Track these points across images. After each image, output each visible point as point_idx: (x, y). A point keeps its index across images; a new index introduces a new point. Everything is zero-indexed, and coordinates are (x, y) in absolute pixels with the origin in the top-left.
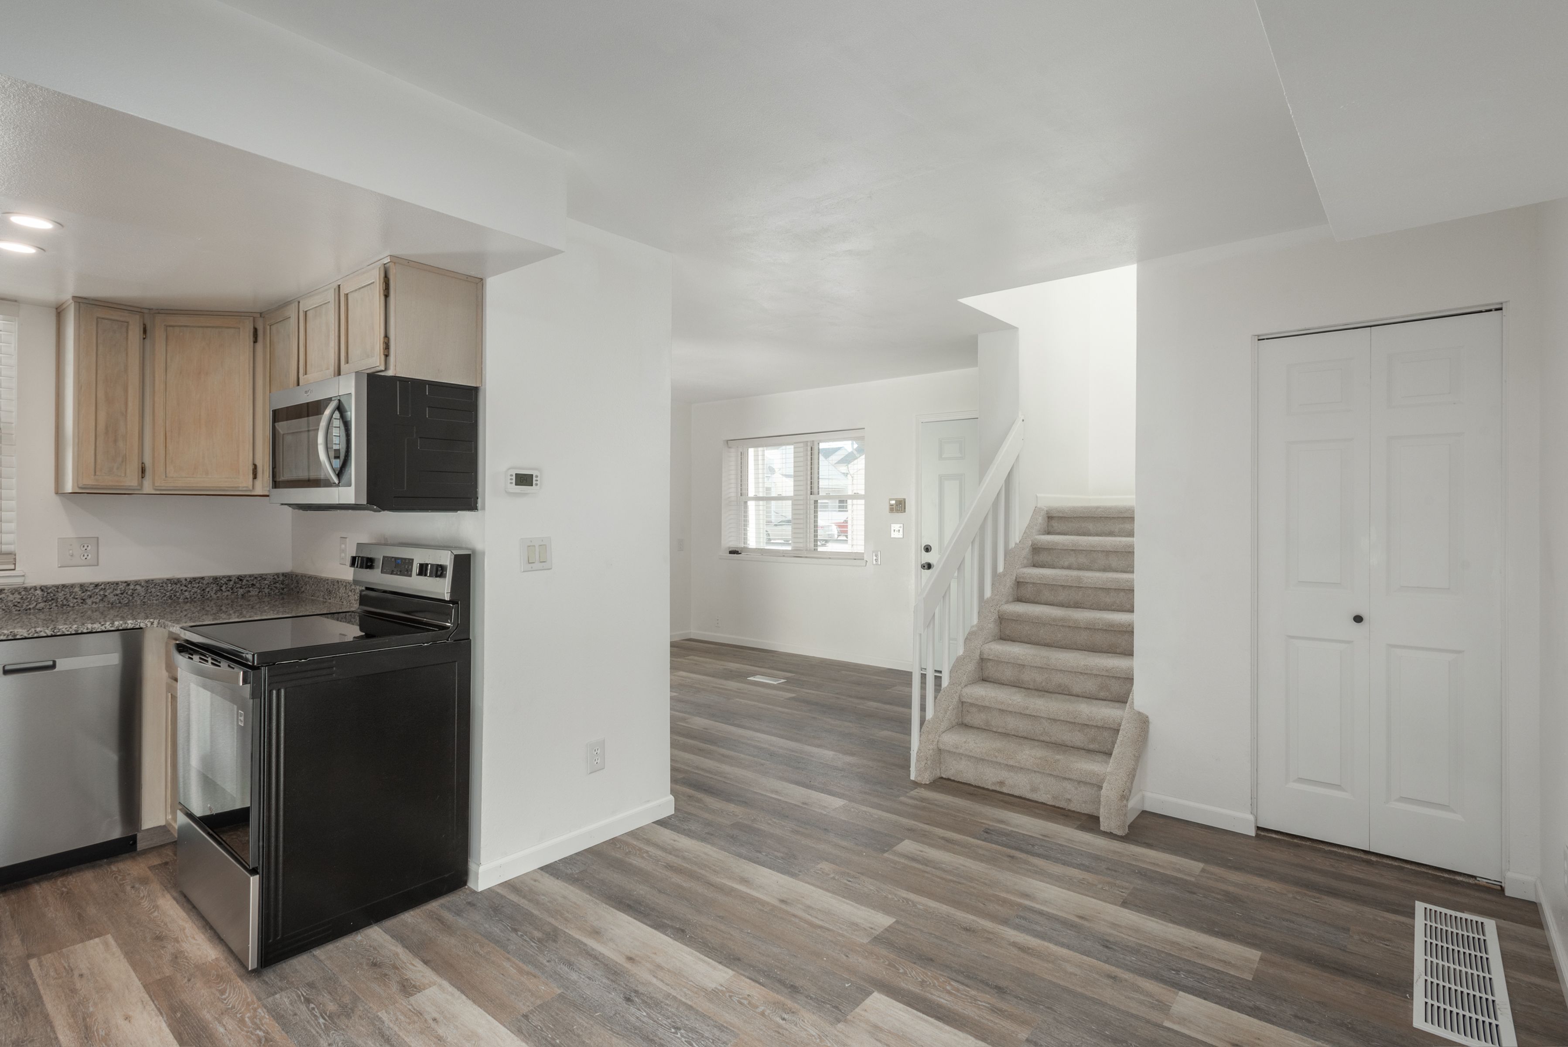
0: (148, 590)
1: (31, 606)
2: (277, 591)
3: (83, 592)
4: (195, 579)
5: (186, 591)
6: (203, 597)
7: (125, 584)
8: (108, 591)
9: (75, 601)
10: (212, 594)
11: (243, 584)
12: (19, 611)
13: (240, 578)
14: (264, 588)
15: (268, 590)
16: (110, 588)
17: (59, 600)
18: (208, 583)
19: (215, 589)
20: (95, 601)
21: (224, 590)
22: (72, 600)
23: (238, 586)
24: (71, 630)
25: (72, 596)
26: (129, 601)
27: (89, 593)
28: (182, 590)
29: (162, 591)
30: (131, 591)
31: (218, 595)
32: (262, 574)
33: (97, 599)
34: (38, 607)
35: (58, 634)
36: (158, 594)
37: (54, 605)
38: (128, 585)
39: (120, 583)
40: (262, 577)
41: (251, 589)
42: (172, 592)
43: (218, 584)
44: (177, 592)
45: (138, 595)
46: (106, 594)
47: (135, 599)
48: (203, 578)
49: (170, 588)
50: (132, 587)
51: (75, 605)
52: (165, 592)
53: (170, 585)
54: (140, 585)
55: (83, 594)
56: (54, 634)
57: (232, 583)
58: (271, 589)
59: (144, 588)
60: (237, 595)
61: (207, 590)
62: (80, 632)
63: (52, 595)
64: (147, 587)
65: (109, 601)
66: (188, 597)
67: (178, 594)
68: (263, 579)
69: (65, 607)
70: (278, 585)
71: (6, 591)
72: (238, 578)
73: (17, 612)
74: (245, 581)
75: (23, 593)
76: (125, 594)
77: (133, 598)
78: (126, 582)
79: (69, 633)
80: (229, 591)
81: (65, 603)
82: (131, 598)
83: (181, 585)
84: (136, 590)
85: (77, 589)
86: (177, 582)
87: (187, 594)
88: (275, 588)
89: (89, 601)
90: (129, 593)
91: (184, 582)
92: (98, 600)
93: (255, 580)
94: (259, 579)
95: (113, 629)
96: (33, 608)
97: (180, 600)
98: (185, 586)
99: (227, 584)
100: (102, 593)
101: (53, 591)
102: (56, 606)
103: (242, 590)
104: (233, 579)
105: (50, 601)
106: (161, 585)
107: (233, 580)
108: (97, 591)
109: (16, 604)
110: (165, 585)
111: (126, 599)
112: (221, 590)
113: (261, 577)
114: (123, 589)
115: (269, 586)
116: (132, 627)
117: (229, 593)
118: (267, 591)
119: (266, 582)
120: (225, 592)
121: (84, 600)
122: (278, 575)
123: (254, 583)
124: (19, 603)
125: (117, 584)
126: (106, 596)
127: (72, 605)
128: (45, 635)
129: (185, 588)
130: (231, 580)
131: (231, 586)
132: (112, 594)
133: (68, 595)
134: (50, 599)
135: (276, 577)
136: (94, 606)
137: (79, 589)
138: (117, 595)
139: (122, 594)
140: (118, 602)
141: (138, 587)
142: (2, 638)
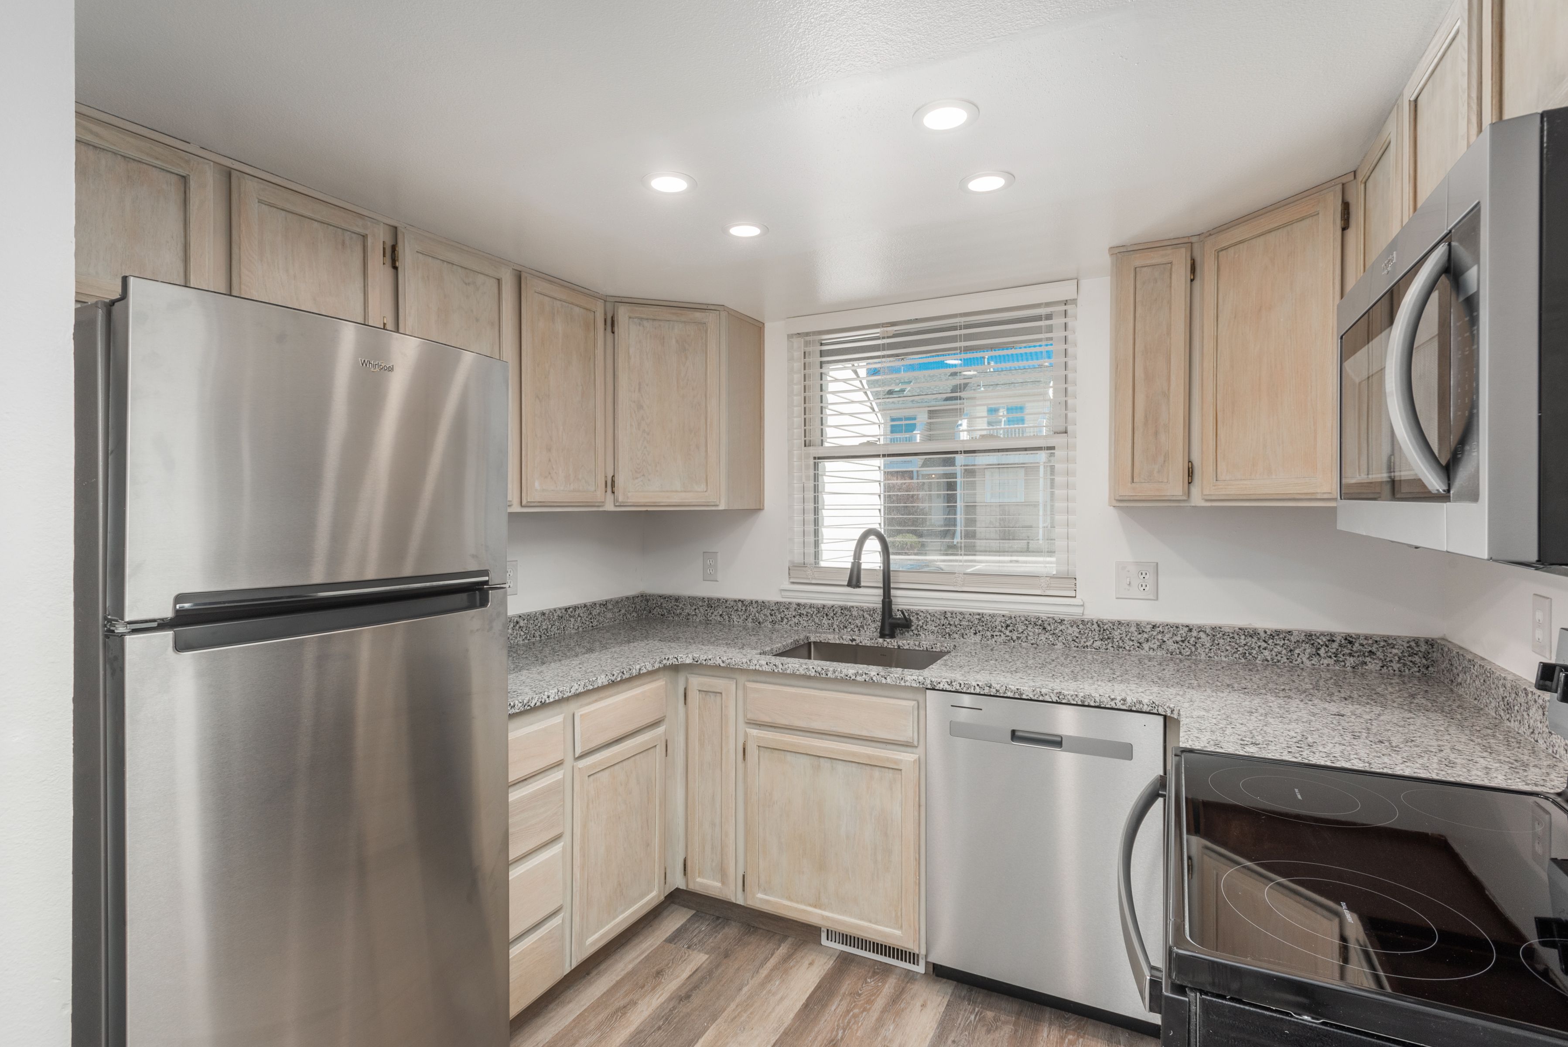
0: (1214, 640)
1: (1088, 644)
2: (1416, 669)
3: (1140, 633)
4: (1278, 633)
5: (1265, 649)
6: (1291, 662)
7: (1187, 629)
8: (1167, 636)
9: (1132, 643)
10: (1304, 659)
11: (1355, 649)
12: (1078, 647)
13: (1349, 640)
14: (1391, 661)
15: (1398, 665)
16: (1169, 632)
17: (1115, 640)
18: (1298, 641)
19: (1308, 651)
20: (1152, 646)
21: (1322, 655)
22: (1128, 642)
23: (1347, 651)
24: (1077, 699)
25: (1128, 637)
26: (1191, 652)
27: (1146, 636)
28: (1259, 647)
29: (1233, 644)
30: (1193, 639)
31: (1313, 662)
32: (1388, 637)
33: (1154, 644)
34: (1094, 645)
35: (1064, 701)
36: (1228, 648)
37: (1110, 645)
38: (1190, 630)
39: (1181, 627)
40: (1388, 642)
41: (1368, 659)
42: (1246, 648)
43: (1313, 644)
44: (1252, 648)
45: (1203, 645)
46: (1165, 639)
47: (1199, 651)
48: (1290, 632)
49: (1244, 642)
50: (1194, 633)
51: (1131, 649)
52: (1236, 646)
53: (1243, 637)
54: (1205, 632)
55: (1140, 636)
56: (1059, 701)
57: (1335, 645)
58: (1405, 665)
59: (1209, 638)
60: (1344, 666)
61: (1297, 651)
62: (1086, 704)
63: (1108, 633)
64: (1214, 636)
65: (1168, 650)
66: (1269, 658)
67: (1254, 652)
68: (1389, 645)
69: (1121, 650)
70: (1416, 659)
71: (1065, 622)
72: (1346, 639)
73: (1076, 648)
74: (1357, 645)
75: (1081, 626)
76: (1186, 642)
77: (1196, 649)
78: (1187, 626)
79: (1075, 703)
80: (1330, 657)
81: (1121, 644)
82: (1193, 649)
83: (1259, 639)
84: (1200, 638)
85: (1133, 629)
86: (1253, 634)
87: (1266, 653)
88: (1411, 664)
89: (1146, 646)
90: (1191, 642)
91: (1263, 635)
92: (1155, 646)
93: (1375, 646)
94: (1382, 644)
95: (1124, 707)
96: (1090, 646)
97: (1257, 661)
98: (1264, 641)
99: (1327, 646)
100: (1160, 637)
101: (1109, 628)
102: (1113, 647)
103: (1352, 659)
104: (1338, 639)
105: (1106, 640)
106: (1231, 635)
107: (1338, 641)
108: (1155, 633)
109: (1075, 638)
110: (1236, 637)
111: (1187, 649)
112: (1318, 654)
113: (1386, 641)
114: (1184, 635)
115: (1400, 658)
116: (1148, 710)
117: (1331, 662)
118: (1396, 666)
119: (1395, 651)
120: (1325, 658)
121: (1140, 643)
122: (1417, 641)
123: (1374, 649)
124: (1077, 637)
125: (1177, 627)
126: (1164, 642)
127: (1128, 648)
128: (1050, 700)
129: (1264, 645)
130: (1334, 641)
131: (1334, 650)
132: (1171, 641)
133: (1124, 635)
134: (1106, 637)
135: (1413, 644)
136: (1151, 653)
137: (1135, 629)
138: (1177, 643)
139: (1183, 641)
140: (1178, 651)
141: (1202, 635)
142: (1009, 694)
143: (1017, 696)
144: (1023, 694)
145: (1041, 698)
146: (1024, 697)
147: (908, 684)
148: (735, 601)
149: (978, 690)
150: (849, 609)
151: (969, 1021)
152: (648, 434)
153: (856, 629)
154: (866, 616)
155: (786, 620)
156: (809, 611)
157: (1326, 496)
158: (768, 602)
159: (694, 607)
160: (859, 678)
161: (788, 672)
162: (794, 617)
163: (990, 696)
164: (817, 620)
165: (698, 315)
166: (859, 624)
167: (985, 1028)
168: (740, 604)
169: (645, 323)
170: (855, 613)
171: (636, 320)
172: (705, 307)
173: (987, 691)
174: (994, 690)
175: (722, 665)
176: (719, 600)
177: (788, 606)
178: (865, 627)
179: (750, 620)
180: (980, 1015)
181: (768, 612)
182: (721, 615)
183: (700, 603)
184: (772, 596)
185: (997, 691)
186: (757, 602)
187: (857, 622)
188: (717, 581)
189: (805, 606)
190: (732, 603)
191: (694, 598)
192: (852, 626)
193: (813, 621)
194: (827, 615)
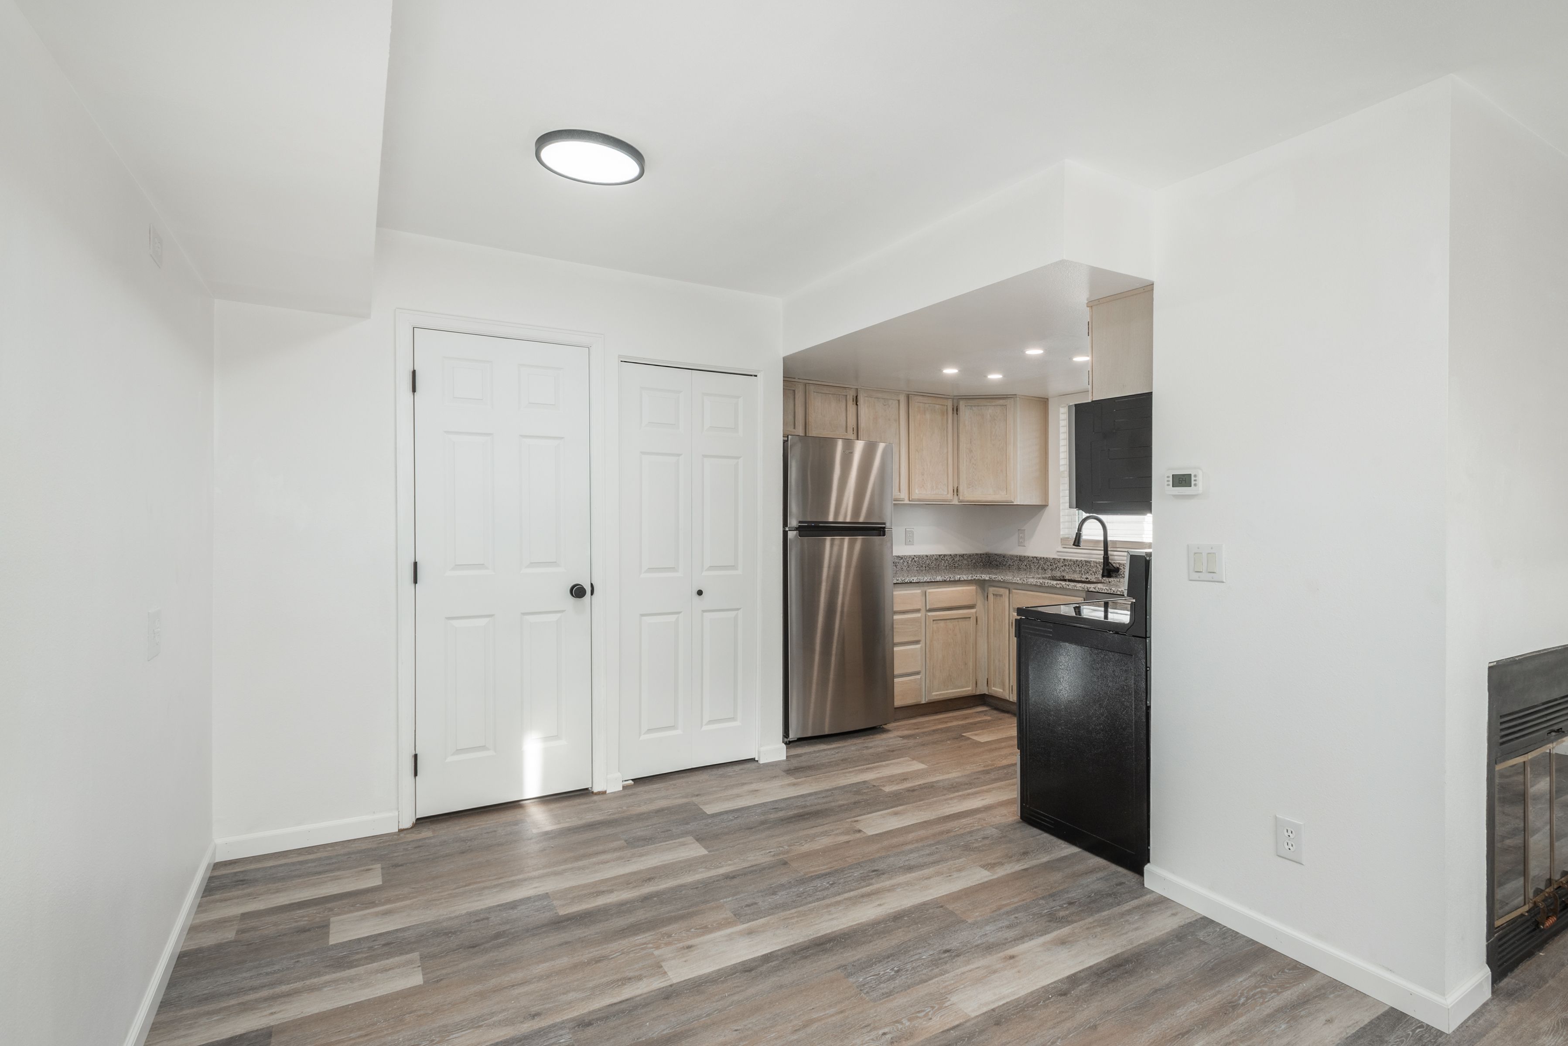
147: (1078, 589)
148: (1033, 557)
149: (1106, 591)
150: (1089, 562)
152: (975, 465)
153: (1093, 574)
154: (1098, 566)
155: (1058, 568)
156: (1070, 563)
158: (1049, 558)
159: (1013, 561)
161: (1029, 583)
162: (1062, 566)
163: (1111, 594)
164: (1073, 568)
165: (1001, 402)
166: (1095, 571)
168: (1035, 559)
169: (974, 408)
170: (1092, 565)
171: (969, 407)
172: (1005, 396)
175: (1001, 580)
176: (1025, 557)
177: (1059, 560)
178: (1098, 572)
179: (1040, 568)
181: (1048, 564)
182: (1026, 565)
183: (1016, 559)
184: (1052, 555)
186: (1043, 558)
187: (1093, 569)
188: (1025, 546)
189: (1067, 560)
190: (1032, 559)
191: (1012, 556)
192: (1091, 572)
193: (1072, 569)
194: (1078, 566)
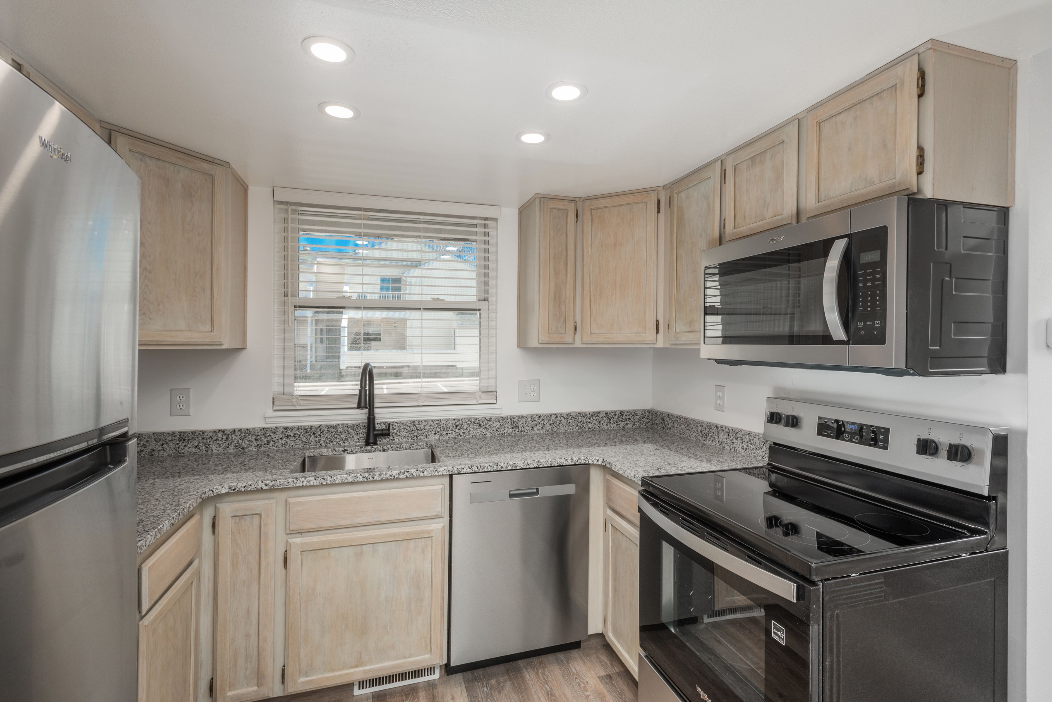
0: (568, 421)
1: (505, 431)
2: (644, 424)
3: (532, 422)
4: (594, 413)
5: (589, 423)
6: (599, 428)
7: (555, 416)
8: (546, 421)
9: (528, 428)
10: (605, 426)
11: (623, 418)
12: (499, 434)
13: (622, 413)
14: (636, 422)
15: (639, 423)
16: (547, 419)
17: (519, 427)
18: (602, 417)
19: (606, 421)
20: (538, 428)
21: (612, 423)
22: (526, 427)
23: (621, 419)
24: (548, 463)
25: (527, 424)
26: (557, 429)
27: (535, 422)
28: (587, 422)
29: (576, 422)
30: (558, 421)
31: (608, 427)
32: (635, 410)
33: (539, 427)
34: (508, 432)
35: (541, 466)
36: (574, 424)
37: (517, 430)
38: (557, 417)
39: (552, 415)
40: (634, 413)
41: (628, 422)
42: (581, 423)
43: (608, 418)
44: (584, 423)
45: (562, 424)
46: (545, 423)
47: (561, 428)
48: (599, 413)
49: (580, 420)
50: (559, 418)
51: (528, 431)
52: (577, 423)
53: (580, 418)
54: (563, 417)
55: (532, 423)
56: (538, 466)
57: (616, 417)
58: (641, 423)
59: (565, 420)
60: (620, 427)
61: (602, 422)
62: (553, 465)
63: (516, 423)
64: (567, 418)
65: (546, 429)
66: (591, 427)
67: (585, 425)
68: (635, 414)
69: (522, 433)
70: (644, 419)
71: (492, 420)
72: (620, 413)
73: (498, 435)
74: (624, 415)
75: (501, 421)
76: (555, 424)
77: (560, 427)
78: (556, 415)
79: (547, 466)
80: (615, 423)
81: (523, 429)
82: (558, 427)
83: (587, 418)
84: (561, 421)
85: (529, 419)
86: (583, 415)
87: (590, 425)
88: (642, 422)
89: (535, 429)
90: (557, 423)
91: (588, 415)
92: (540, 428)
93: (631, 415)
94: (633, 414)
95: (572, 463)
96: (506, 432)
97: (586, 430)
98: (589, 419)
99: (613, 418)
100: (542, 422)
101: (516, 420)
102: (518, 431)
103: (622, 423)
104: (617, 414)
105: (515, 428)
106: (575, 417)
107: (617, 415)
108: (540, 421)
109: (497, 429)
110: (577, 418)
111: (555, 428)
112: (610, 422)
113: (634, 412)
114: (554, 420)
115: (639, 420)
116: (584, 463)
117: (614, 425)
118: (638, 424)
119: (637, 417)
120: (612, 424)
121: (533, 427)
122: (644, 411)
123: (630, 417)
124: (499, 428)
125: (551, 416)
126: (544, 425)
127: (526, 431)
128: (533, 467)
129: (589, 420)
130: (616, 415)
131: (616, 420)
132: (548, 424)
133: (524, 424)
134: (515, 426)
135: (643, 413)
136: (538, 432)
137: (530, 419)
138: (551, 425)
139: (553, 423)
140: (551, 429)
141: (562, 419)
142: (509, 468)
143: (514, 468)
144: (518, 466)
145: (528, 467)
146: (518, 468)
147: (440, 473)
148: (214, 432)
149: (489, 469)
150: (335, 427)
151: (485, 693)
152: (150, 272)
153: (341, 442)
154: (350, 430)
155: (272, 443)
156: (297, 432)
157: (650, 342)
158: (253, 429)
160: (401, 476)
161: (337, 482)
162: (281, 439)
163: (498, 471)
164: (304, 439)
165: (205, 166)
166: (344, 438)
167: (497, 692)
168: (220, 435)
169: (148, 160)
170: (340, 430)
171: (137, 154)
172: (212, 160)
173: (495, 468)
174: (500, 467)
175: (265, 488)
176: (194, 433)
177: (274, 431)
178: (349, 439)
179: (232, 447)
180: (489, 685)
181: (252, 438)
182: (196, 447)
184: (256, 423)
185: (502, 467)
186: (240, 430)
187: (342, 436)
188: (190, 415)
189: (292, 428)
190: (211, 434)
191: (162, 434)
192: (338, 440)
193: (301, 440)
194: (314, 434)
